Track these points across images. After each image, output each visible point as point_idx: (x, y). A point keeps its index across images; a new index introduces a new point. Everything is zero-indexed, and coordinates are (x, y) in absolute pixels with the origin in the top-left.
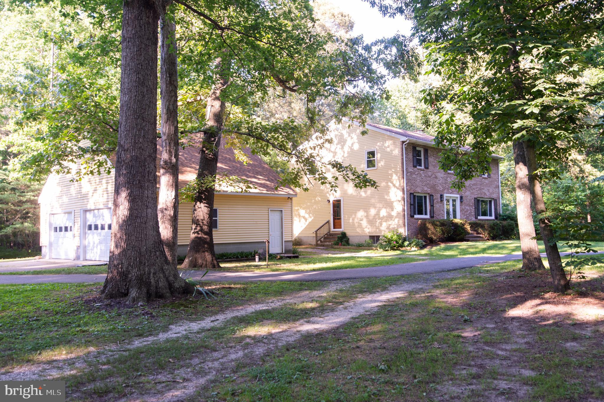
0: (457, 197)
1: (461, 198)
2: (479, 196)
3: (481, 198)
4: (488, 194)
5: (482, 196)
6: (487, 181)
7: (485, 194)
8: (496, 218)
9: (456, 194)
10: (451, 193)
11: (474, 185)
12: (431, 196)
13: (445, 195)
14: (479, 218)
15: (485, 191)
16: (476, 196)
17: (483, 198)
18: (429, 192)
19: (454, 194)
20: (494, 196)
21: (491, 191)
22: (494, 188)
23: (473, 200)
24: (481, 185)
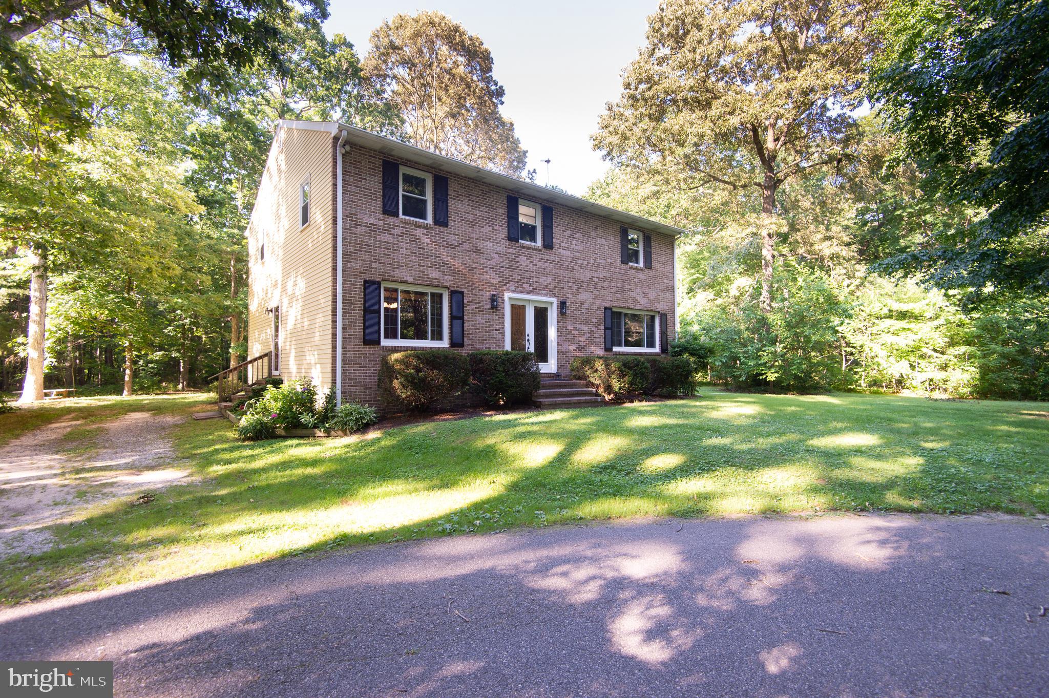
0: (551, 303)
1: (563, 305)
2: (619, 304)
3: (624, 308)
4: (643, 301)
5: (627, 305)
6: (641, 276)
7: (635, 301)
8: (664, 350)
9: (546, 295)
10: (528, 293)
11: (604, 279)
12: (457, 296)
13: (507, 295)
14: (616, 349)
15: (637, 293)
16: (608, 305)
17: (628, 308)
18: (448, 284)
19: (539, 294)
20: (662, 307)
21: (652, 295)
22: (662, 291)
23: (600, 313)
24: (624, 281)
